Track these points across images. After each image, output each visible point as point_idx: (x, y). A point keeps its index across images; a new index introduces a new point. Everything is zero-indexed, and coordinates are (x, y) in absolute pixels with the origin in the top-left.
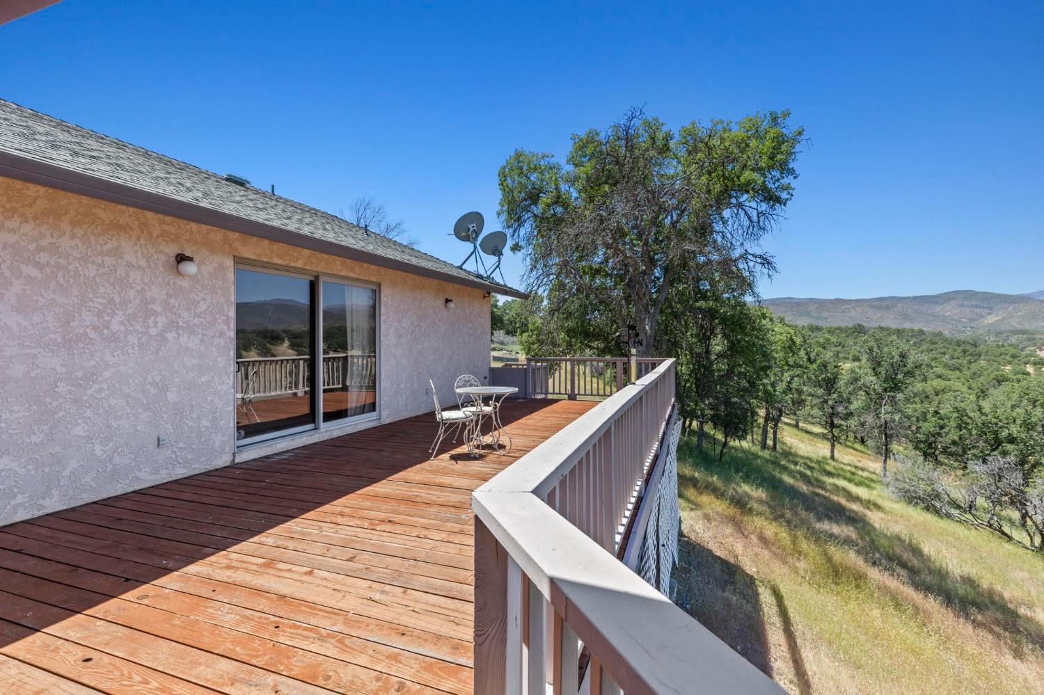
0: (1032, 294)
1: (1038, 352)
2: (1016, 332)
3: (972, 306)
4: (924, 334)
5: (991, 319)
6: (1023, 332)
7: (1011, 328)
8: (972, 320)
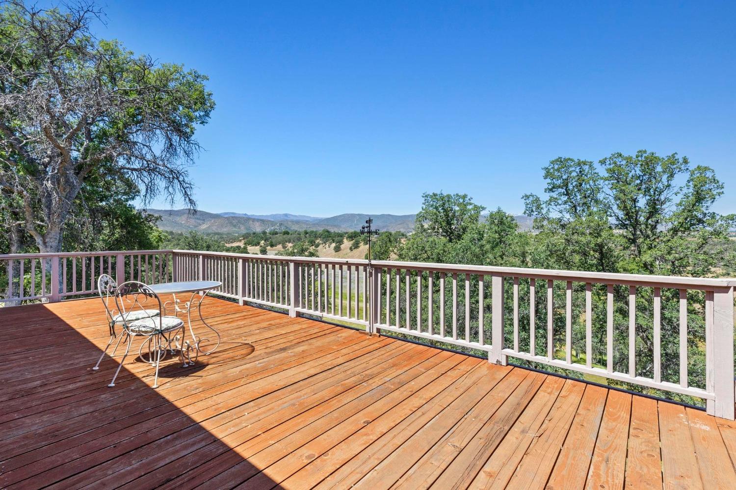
0: (221, 213)
1: (226, 245)
2: (216, 234)
3: (196, 218)
4: (173, 234)
5: (204, 227)
6: (218, 234)
7: (213, 232)
8: (196, 227)
